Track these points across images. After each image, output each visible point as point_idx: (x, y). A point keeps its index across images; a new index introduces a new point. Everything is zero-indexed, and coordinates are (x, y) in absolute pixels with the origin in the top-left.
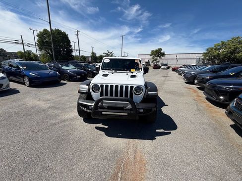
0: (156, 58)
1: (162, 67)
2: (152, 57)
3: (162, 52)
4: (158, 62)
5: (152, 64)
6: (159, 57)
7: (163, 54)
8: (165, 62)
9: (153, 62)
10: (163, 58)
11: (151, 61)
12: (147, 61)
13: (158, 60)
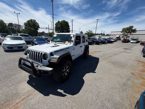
0: (127, 34)
1: (132, 41)
2: (123, 33)
3: (133, 29)
4: (128, 37)
5: (122, 39)
6: (130, 33)
7: (134, 31)
8: (135, 37)
9: (123, 37)
10: (134, 33)
11: (121, 36)
12: (118, 36)
13: (128, 36)
